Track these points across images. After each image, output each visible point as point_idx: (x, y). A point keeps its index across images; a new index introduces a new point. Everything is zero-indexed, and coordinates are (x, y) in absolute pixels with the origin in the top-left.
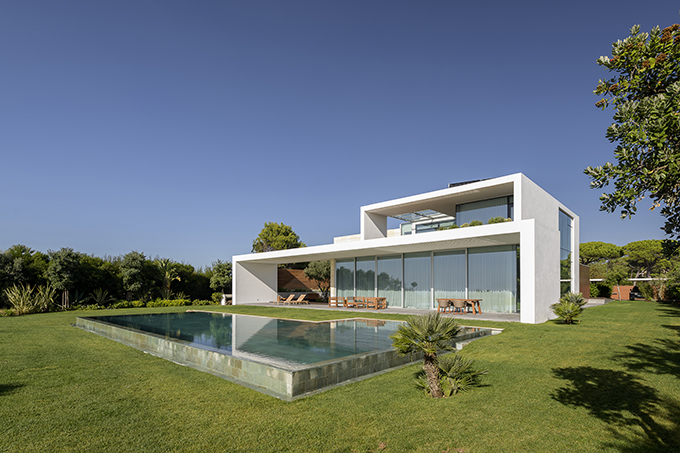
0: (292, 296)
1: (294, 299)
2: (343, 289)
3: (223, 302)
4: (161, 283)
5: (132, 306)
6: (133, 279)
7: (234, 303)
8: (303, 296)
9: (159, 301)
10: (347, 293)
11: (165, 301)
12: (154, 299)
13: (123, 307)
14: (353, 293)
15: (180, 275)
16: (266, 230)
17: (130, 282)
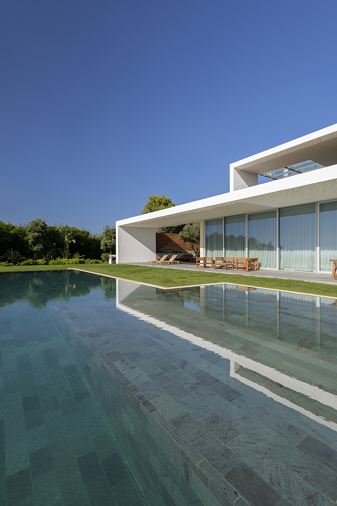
0: (165, 256)
1: (167, 259)
2: (212, 250)
3: (110, 261)
4: (61, 245)
5: (37, 264)
6: (37, 241)
7: (117, 263)
8: (174, 256)
9: (59, 259)
10: (215, 254)
11: (64, 260)
12: (55, 258)
13: (29, 264)
14: (222, 253)
15: (75, 238)
16: (150, 201)
17: (35, 244)
